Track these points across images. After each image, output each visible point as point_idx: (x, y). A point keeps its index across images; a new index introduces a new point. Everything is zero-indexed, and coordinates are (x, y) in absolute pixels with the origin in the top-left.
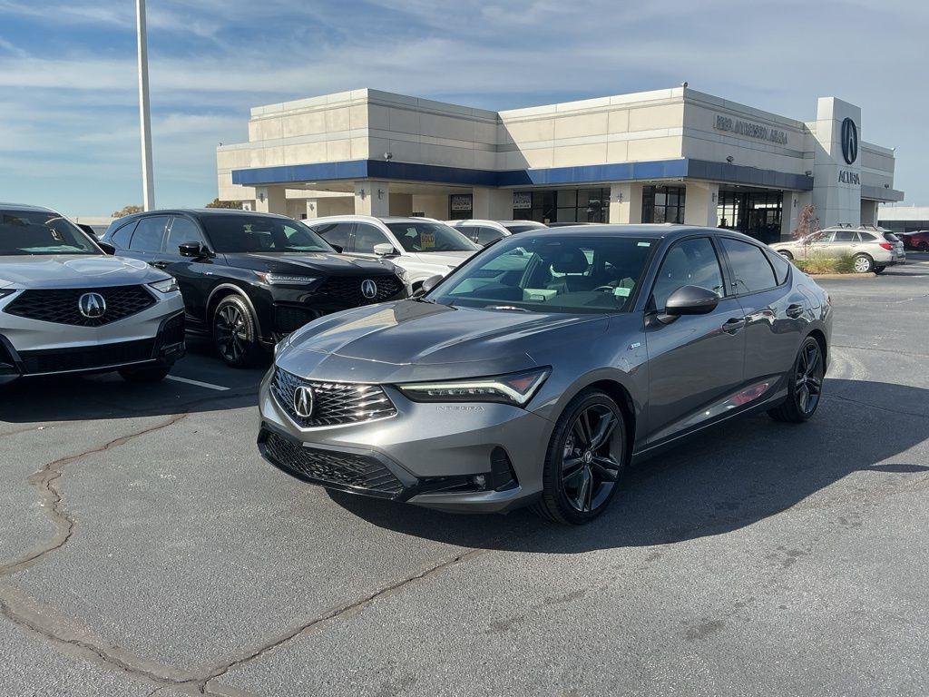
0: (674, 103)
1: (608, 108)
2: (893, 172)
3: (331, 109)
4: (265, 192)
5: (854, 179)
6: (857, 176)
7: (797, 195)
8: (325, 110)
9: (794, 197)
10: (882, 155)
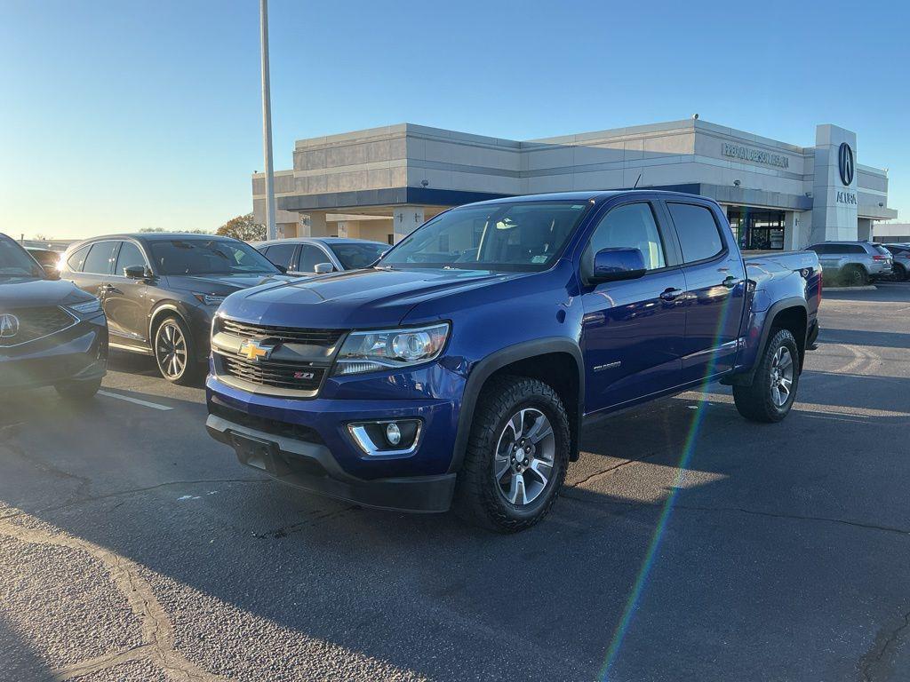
0: (689, 132)
1: (624, 138)
2: (886, 191)
3: (372, 142)
4: (308, 217)
5: (850, 199)
6: (853, 197)
7: (798, 214)
8: (366, 142)
9: (796, 216)
10: (876, 175)
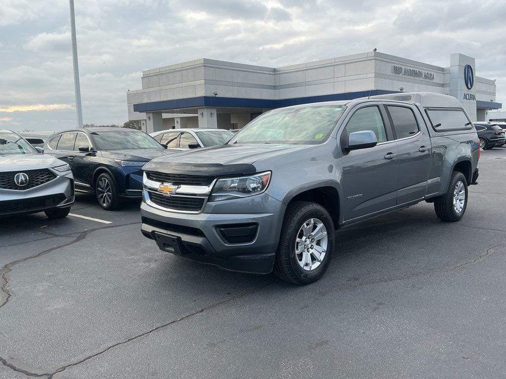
0: (370, 60)
1: (334, 64)
3: (184, 70)
4: (151, 115)
5: (472, 97)
8: (182, 70)
10: (488, 83)
